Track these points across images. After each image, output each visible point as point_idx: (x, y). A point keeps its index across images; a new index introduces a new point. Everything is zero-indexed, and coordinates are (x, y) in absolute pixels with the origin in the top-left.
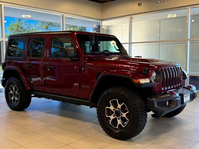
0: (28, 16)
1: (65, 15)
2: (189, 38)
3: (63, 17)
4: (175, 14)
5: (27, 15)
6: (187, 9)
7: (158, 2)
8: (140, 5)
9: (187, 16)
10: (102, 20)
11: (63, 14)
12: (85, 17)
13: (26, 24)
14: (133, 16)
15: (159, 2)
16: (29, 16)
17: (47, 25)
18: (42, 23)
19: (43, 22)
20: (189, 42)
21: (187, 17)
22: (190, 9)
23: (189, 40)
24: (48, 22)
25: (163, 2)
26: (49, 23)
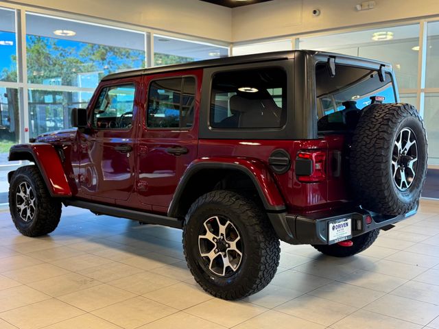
0: (68, 32)
1: (155, 34)
2: (423, 87)
3: (149, 37)
4: (389, 33)
5: (65, 31)
6: (419, 23)
7: (356, 9)
8: (318, 12)
9: (418, 38)
10: (232, 43)
11: (150, 30)
12: (194, 38)
13: (57, 48)
14: (301, 38)
15: (359, 7)
16: (71, 33)
17: (103, 50)
18: (93, 47)
19: (95, 45)
20: (422, 95)
21: (418, 40)
22: (425, 23)
23: (422, 90)
24: (105, 46)
25: (367, 7)
26: (107, 48)
